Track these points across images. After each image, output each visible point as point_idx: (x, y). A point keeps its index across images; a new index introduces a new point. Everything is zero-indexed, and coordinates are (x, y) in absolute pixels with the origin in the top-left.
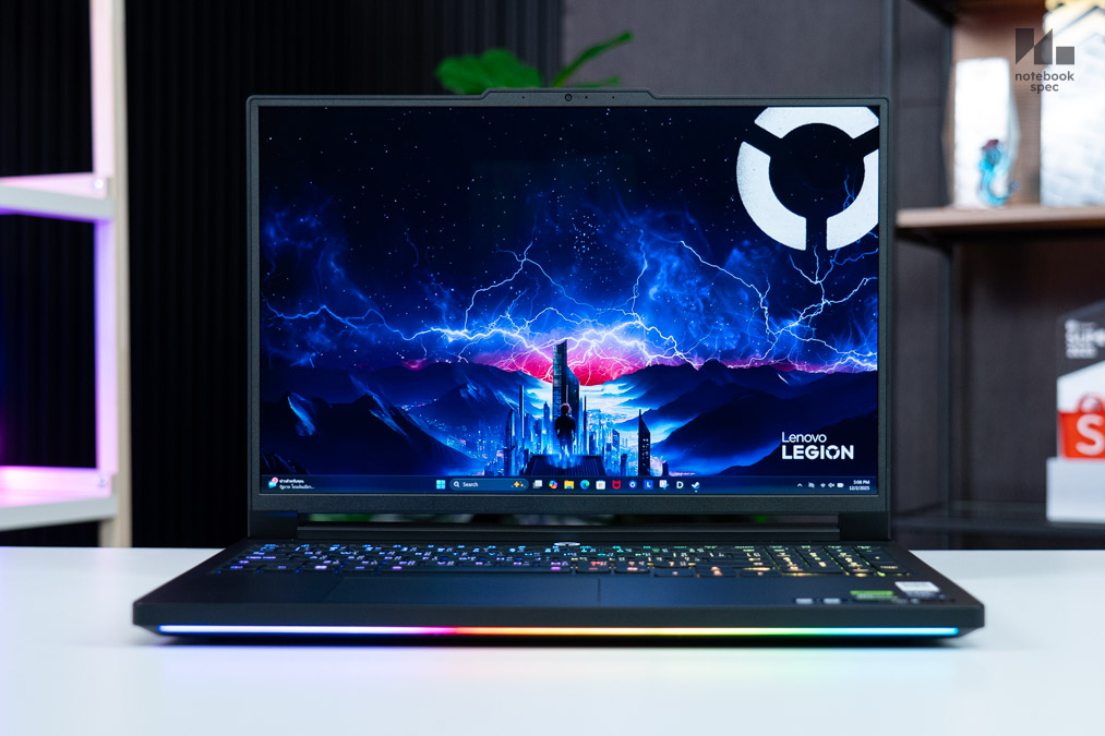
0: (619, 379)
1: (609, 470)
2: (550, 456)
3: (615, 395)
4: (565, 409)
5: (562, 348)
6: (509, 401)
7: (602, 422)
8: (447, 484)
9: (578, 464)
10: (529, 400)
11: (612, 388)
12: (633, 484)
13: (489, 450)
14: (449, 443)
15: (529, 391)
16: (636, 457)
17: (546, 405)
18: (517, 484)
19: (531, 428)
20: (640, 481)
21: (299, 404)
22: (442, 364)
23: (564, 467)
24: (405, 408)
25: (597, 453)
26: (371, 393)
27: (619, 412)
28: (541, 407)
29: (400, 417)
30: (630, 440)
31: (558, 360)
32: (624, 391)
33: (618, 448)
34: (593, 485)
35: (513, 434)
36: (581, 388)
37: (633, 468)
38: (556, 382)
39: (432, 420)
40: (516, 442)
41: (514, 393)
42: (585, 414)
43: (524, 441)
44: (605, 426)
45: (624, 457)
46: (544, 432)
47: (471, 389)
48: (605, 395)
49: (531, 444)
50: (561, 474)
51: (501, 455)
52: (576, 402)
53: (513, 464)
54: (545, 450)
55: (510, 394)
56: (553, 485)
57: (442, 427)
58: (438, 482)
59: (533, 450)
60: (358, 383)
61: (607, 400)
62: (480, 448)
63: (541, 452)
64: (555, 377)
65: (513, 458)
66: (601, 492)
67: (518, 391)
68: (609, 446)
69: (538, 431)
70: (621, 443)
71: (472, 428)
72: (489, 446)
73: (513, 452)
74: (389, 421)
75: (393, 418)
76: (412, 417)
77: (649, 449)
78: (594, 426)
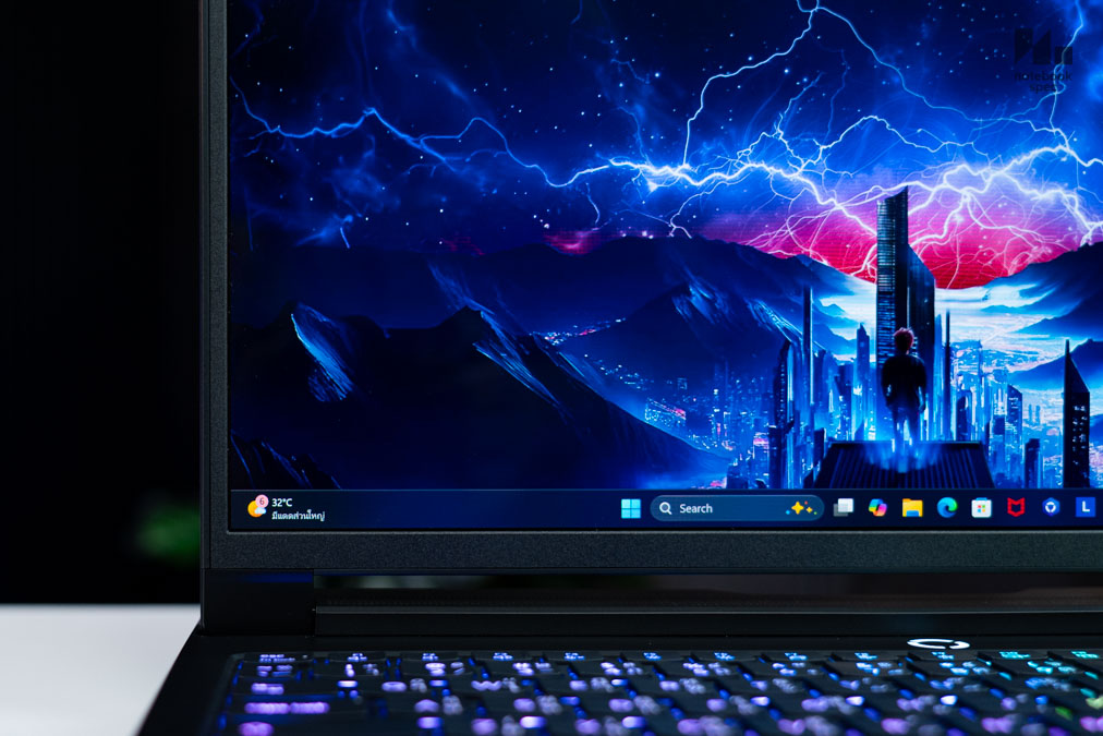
0: (1023, 273)
1: (1001, 476)
2: (872, 445)
3: (1012, 311)
4: (903, 341)
5: (897, 207)
6: (780, 322)
7: (985, 369)
8: (645, 509)
9: (933, 462)
10: (825, 321)
11: (1006, 295)
12: (1051, 506)
13: (737, 431)
14: (650, 416)
15: (826, 302)
16: (1059, 445)
17: (862, 332)
18: (798, 508)
19: (830, 382)
20: (1067, 497)
21: (314, 329)
22: (634, 240)
23: (903, 468)
24: (552, 337)
25: (974, 438)
26: (476, 305)
27: (1021, 347)
28: (850, 335)
29: (537, 356)
30: (1047, 408)
31: (890, 232)
32: (1031, 301)
33: (1019, 426)
34: (965, 508)
35: (790, 396)
36: (941, 294)
37: (1052, 471)
38: (884, 279)
39: (611, 365)
40: (797, 415)
41: (795, 306)
42: (948, 351)
43: (813, 410)
44: (991, 378)
45: (1033, 446)
46: (857, 391)
47: (698, 296)
48: (992, 311)
49: (829, 419)
50: (895, 484)
51: (763, 443)
52: (927, 326)
53: (790, 461)
54: (860, 431)
55: (783, 307)
56: (876, 508)
57: (634, 381)
58: (625, 503)
59: (833, 432)
60: (448, 284)
61: (996, 320)
62: (716, 428)
63: (852, 435)
64: (882, 270)
65: (790, 449)
66: (982, 524)
67: (800, 301)
68: (1000, 422)
69: (844, 390)
70: (1025, 416)
71: (699, 384)
72: (736, 424)
73: (790, 438)
74: (516, 368)
75: (527, 361)
76: (568, 358)
77: (1086, 429)
78: (968, 377)
